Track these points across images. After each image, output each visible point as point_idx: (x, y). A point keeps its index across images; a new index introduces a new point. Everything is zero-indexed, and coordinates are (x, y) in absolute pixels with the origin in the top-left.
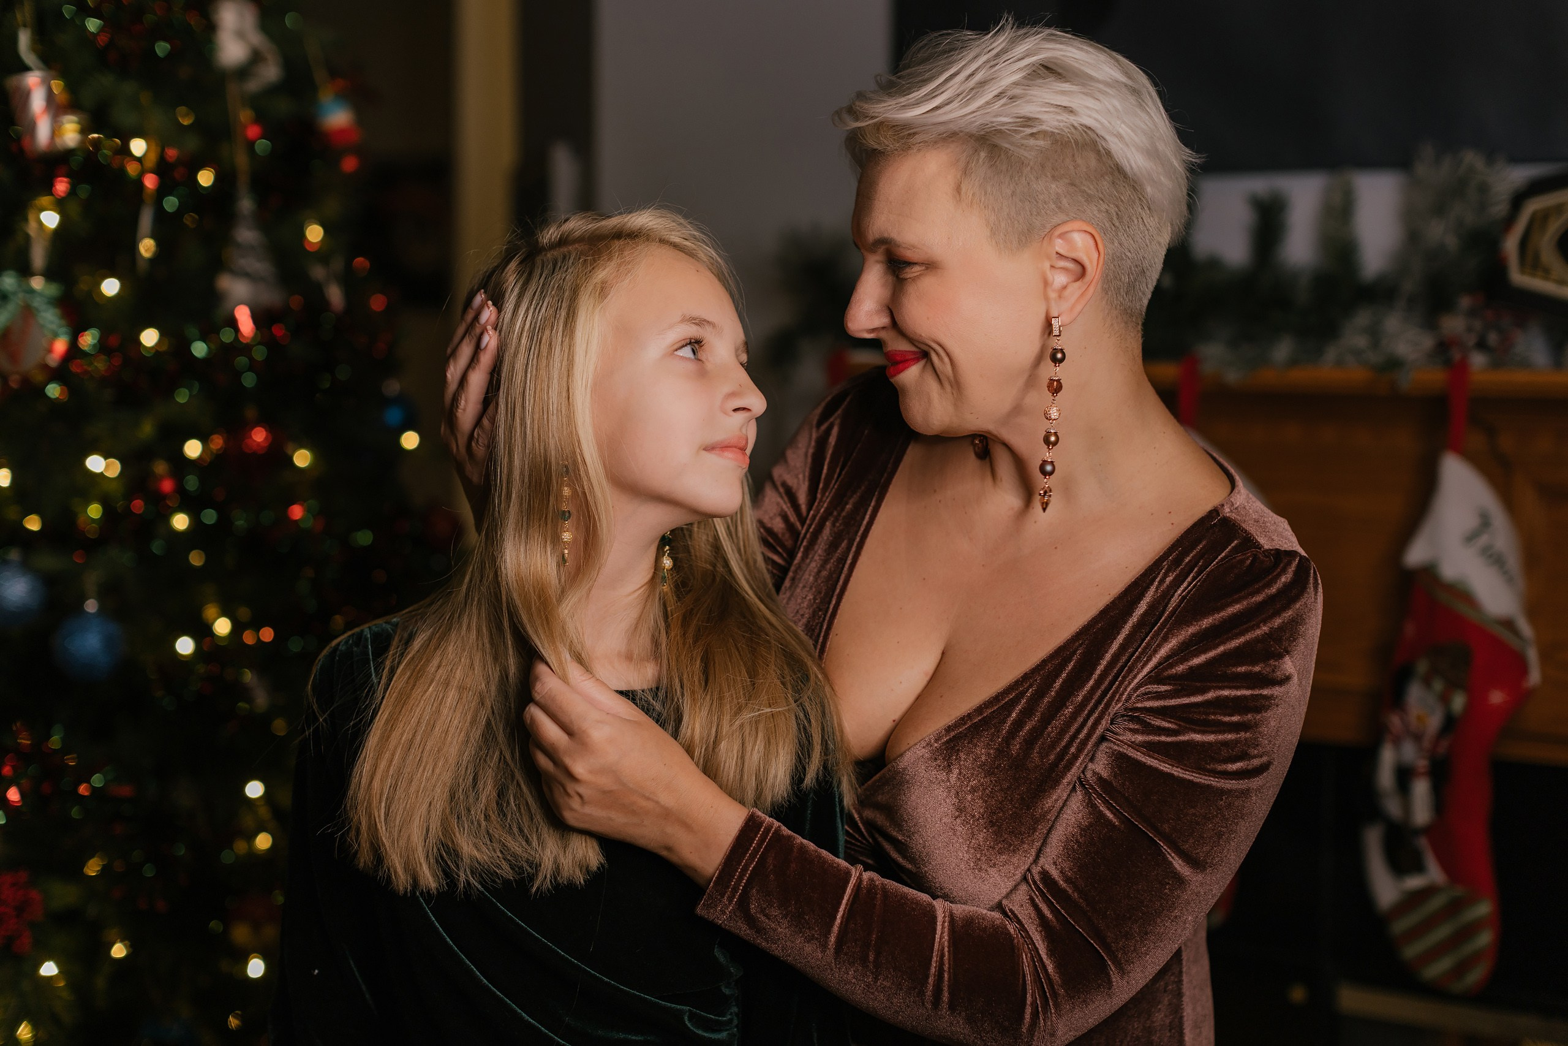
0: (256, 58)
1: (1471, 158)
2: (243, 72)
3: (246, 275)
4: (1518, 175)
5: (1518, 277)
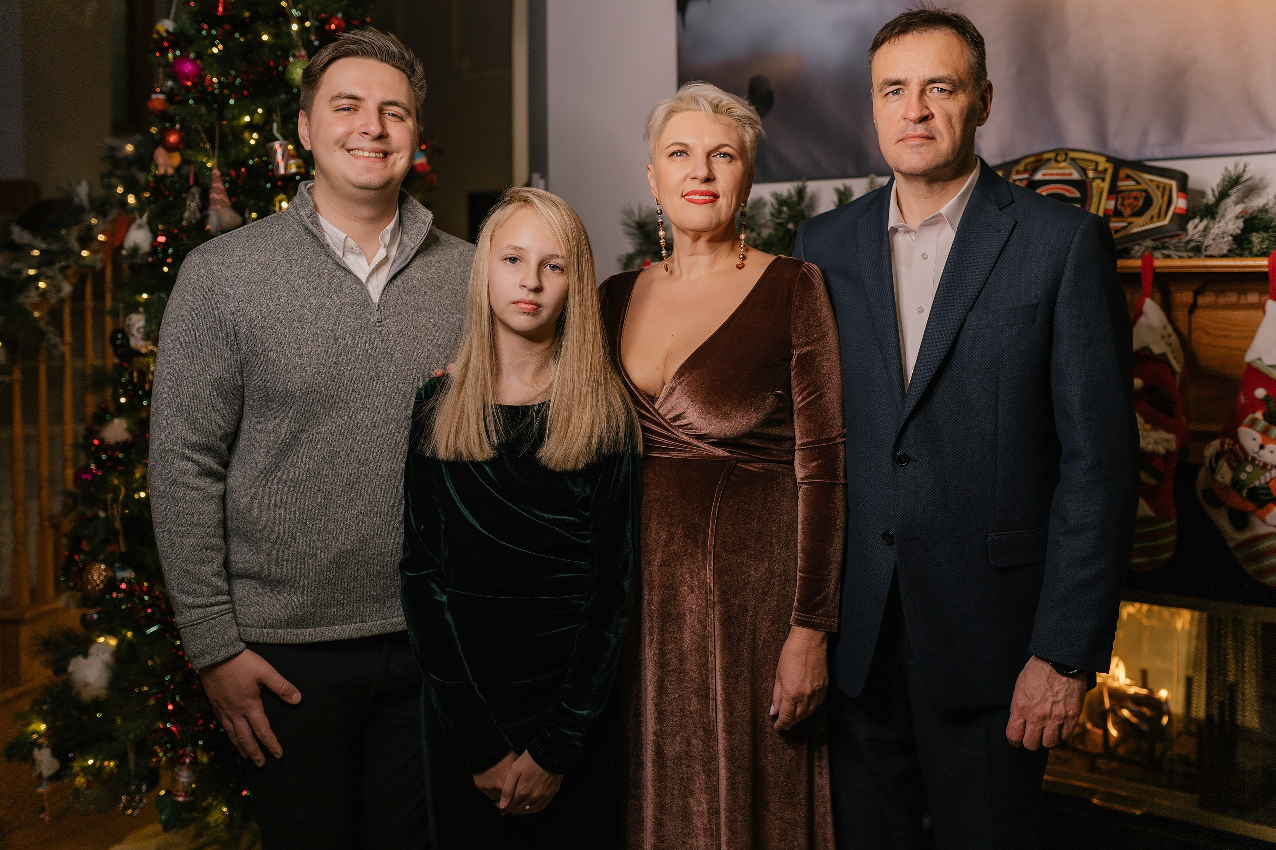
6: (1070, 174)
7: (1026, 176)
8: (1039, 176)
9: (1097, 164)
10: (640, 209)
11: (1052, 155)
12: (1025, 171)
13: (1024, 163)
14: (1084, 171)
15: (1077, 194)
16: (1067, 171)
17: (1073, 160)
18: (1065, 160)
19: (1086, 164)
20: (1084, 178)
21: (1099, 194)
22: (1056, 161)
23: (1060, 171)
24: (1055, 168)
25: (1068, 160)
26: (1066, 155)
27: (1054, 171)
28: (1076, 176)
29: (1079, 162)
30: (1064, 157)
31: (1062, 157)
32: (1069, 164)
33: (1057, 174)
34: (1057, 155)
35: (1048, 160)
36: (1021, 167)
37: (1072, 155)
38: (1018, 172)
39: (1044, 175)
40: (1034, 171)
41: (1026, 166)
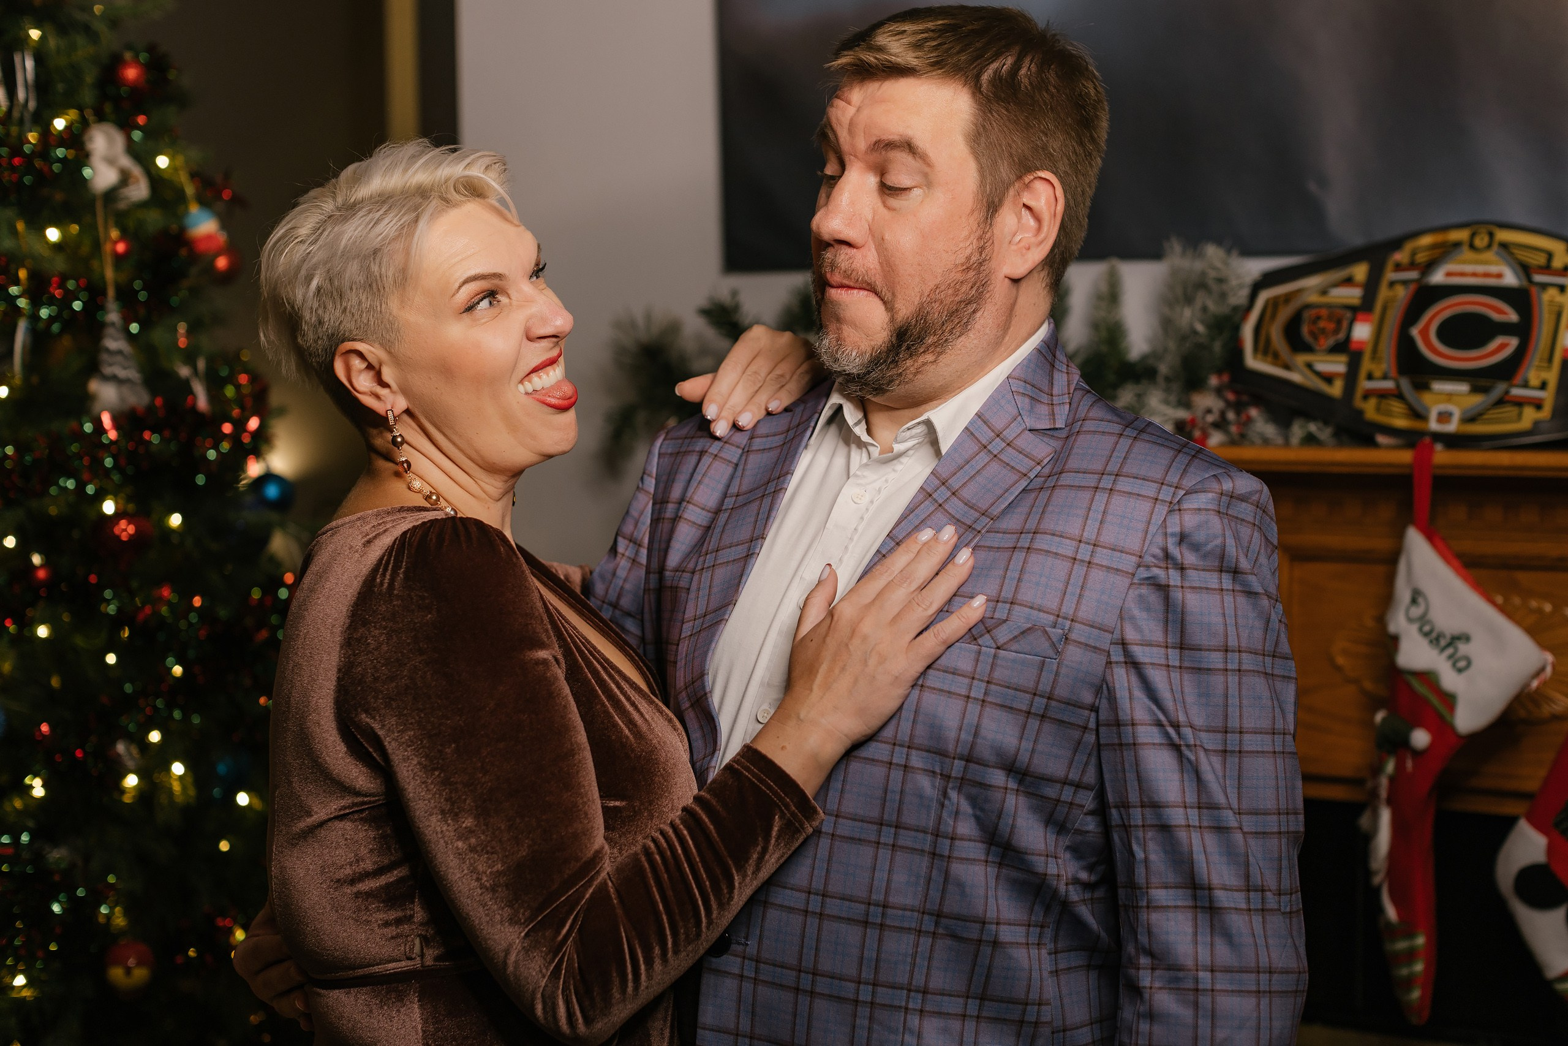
0: (125, 178)
1: (1213, 252)
2: (111, 195)
3: (114, 379)
4: (1255, 267)
5: (1253, 362)
6: (1499, 276)
7: (1413, 275)
8: (1438, 277)
9: (1550, 255)
10: (648, 317)
11: (1462, 235)
12: (1412, 265)
13: (1409, 246)
14: (1526, 270)
15: (1513, 317)
16: (1494, 269)
17: (1504, 246)
18: (1489, 246)
19: (1531, 256)
20: (1525, 283)
21: (1553, 317)
22: (1472, 246)
23: (1480, 269)
24: (1470, 262)
25: (1495, 247)
26: (1491, 235)
27: (1469, 268)
28: (1510, 279)
29: (1516, 251)
30: (1486, 240)
31: (1482, 239)
32: (1497, 253)
33: (1474, 275)
34: (1473, 235)
35: (1457, 245)
36: (1401, 256)
37: (1503, 236)
38: (1398, 267)
39: (1449, 274)
40: (1429, 267)
41: (1414, 253)
